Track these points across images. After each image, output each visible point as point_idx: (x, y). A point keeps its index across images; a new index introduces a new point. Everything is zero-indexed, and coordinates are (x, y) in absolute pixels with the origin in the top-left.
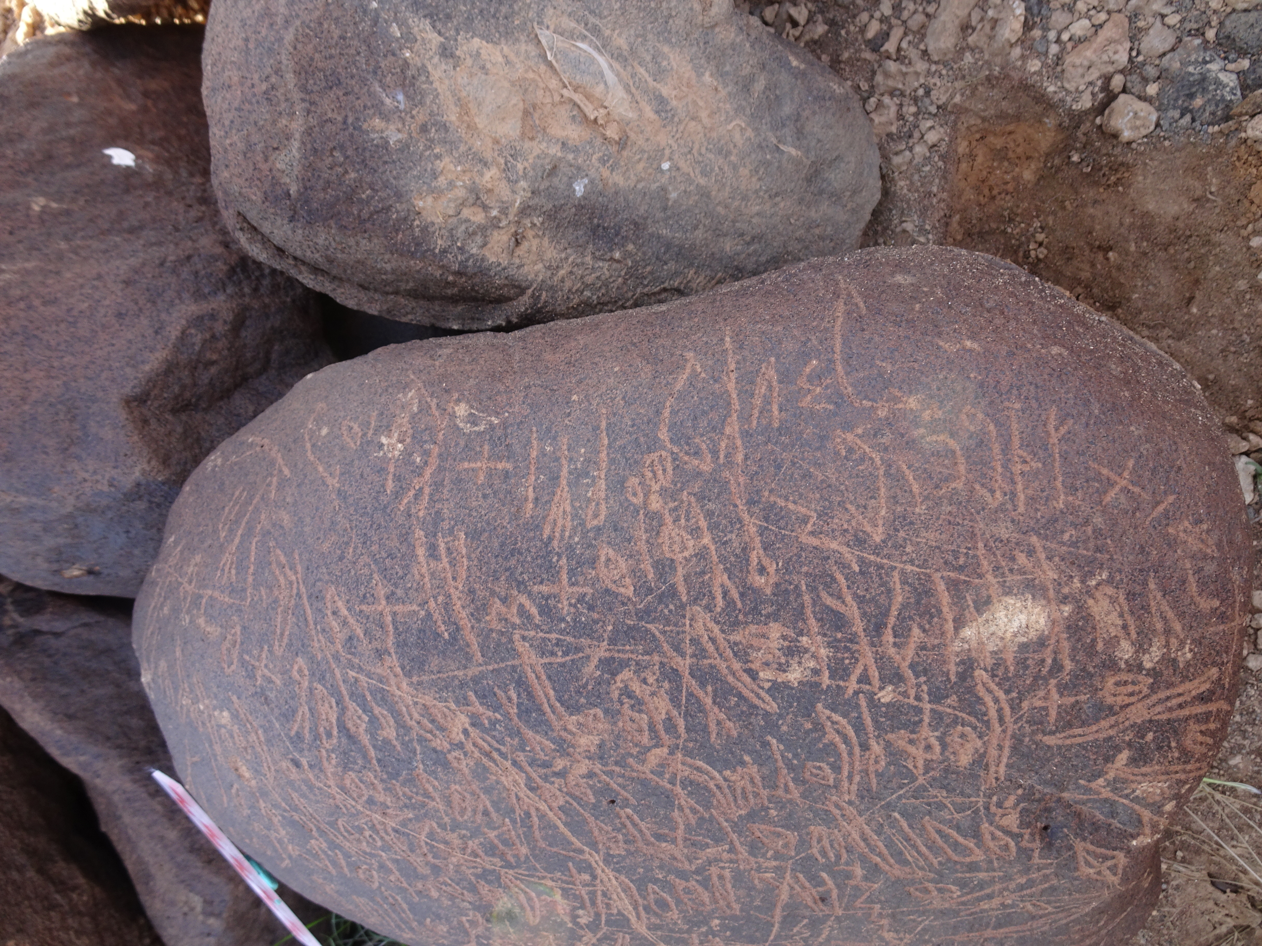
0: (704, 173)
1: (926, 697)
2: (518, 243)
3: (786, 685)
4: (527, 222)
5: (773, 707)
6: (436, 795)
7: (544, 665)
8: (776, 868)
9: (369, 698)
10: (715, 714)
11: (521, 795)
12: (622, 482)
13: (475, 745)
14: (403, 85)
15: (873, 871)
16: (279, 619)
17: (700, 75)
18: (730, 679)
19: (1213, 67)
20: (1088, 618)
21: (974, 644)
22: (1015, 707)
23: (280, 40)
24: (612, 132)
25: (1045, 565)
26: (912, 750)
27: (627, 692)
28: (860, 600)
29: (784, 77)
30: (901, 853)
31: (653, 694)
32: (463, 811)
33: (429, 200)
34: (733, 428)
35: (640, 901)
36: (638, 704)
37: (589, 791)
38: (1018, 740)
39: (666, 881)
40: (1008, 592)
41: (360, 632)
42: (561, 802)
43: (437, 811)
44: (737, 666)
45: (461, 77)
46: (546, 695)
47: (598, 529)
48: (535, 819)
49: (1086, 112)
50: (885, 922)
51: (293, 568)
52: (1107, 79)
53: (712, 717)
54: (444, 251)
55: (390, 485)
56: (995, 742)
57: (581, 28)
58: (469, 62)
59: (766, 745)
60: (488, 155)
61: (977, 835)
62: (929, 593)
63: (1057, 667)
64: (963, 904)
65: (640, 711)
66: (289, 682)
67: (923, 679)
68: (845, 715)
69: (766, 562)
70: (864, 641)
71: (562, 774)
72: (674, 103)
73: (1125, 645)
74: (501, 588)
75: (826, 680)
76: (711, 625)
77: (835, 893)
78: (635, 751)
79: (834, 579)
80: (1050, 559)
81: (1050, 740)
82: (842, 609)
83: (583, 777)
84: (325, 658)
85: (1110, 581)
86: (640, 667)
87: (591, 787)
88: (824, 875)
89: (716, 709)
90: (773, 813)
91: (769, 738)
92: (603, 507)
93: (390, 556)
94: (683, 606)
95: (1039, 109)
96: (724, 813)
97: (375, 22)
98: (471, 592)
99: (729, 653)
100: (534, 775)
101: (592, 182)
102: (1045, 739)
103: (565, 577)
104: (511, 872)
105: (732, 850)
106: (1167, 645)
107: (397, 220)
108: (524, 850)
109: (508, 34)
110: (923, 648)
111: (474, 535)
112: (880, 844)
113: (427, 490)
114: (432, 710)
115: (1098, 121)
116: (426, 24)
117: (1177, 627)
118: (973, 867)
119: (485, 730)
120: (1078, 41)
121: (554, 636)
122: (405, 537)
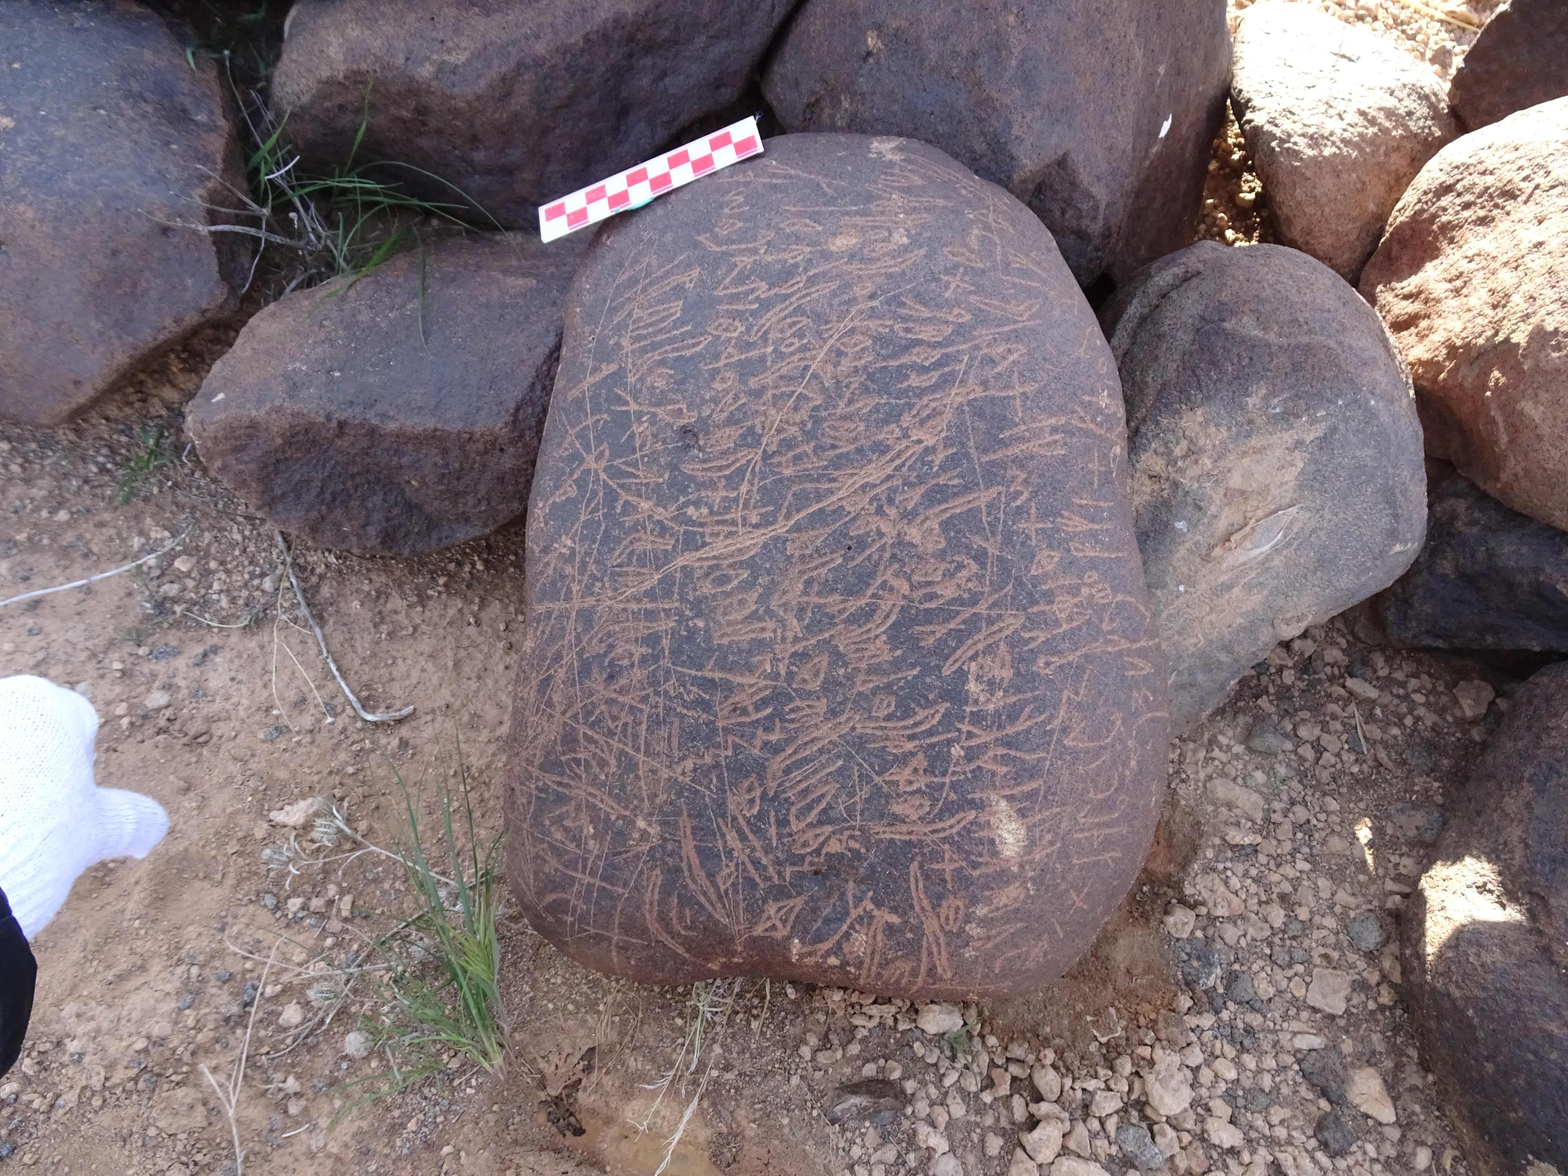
0: (1169, 616)
1: (955, 778)
2: (1151, 477)
3: (965, 681)
4: (1167, 486)
5: (947, 671)
6: (852, 408)
7: (979, 507)
8: (779, 674)
9: (946, 369)
10: (941, 631)
11: (855, 478)
12: (1094, 568)
13: (908, 447)
14: (1284, 413)
15: (776, 749)
16: (997, 303)
17: (1242, 615)
18: (970, 642)
19: (1218, 971)
20: (1008, 883)
21: (995, 809)
22: (945, 840)
23: (1330, 337)
24: (1217, 551)
25: (1044, 853)
26: (908, 771)
27: (960, 567)
28: (1028, 731)
29: (1225, 675)
30: (798, 769)
31: (959, 586)
32: (835, 429)
33: (1201, 419)
34: (1125, 644)
35: (727, 562)
36: (949, 575)
37: (861, 532)
38: (920, 844)
39: (754, 585)
40: (1029, 829)
41: (999, 369)
42: (847, 509)
43: (834, 407)
44: (980, 646)
45: (1278, 452)
46: (955, 507)
47: (1069, 551)
48: (827, 486)
49: (1181, 891)
50: (708, 760)
51: (1032, 317)
52: (1203, 904)
53: (937, 628)
54: (1157, 423)
55: (1087, 398)
56: (915, 828)
57: (1292, 535)
58: (1288, 458)
59: (913, 666)
60: (1221, 464)
61: (820, 823)
62: (1032, 776)
63: (975, 866)
64: (734, 819)
65: (944, 575)
66: (951, 305)
67: (969, 775)
68: (940, 722)
69: (1052, 667)
70: (999, 735)
71: (880, 511)
72: (1227, 596)
73: (986, 910)
74: (1034, 479)
75: (968, 709)
76: (1011, 629)
77: (748, 720)
78: (907, 569)
79: (1041, 713)
80: (1047, 855)
81: (914, 867)
82: (1022, 719)
83: (878, 528)
84: (975, 338)
85: (1028, 896)
86: (980, 577)
87: (868, 534)
88: (769, 711)
89: (944, 631)
90: (842, 671)
91: (918, 669)
92: (1081, 555)
93: (1050, 397)
94: (1025, 609)
95: (1180, 860)
96: (840, 634)
97: (1328, 401)
98: (1032, 458)
99: (990, 641)
100: (877, 490)
101: (1184, 534)
102: (916, 863)
103: (1040, 526)
104: (758, 457)
105: (796, 640)
106: (979, 939)
107: (1189, 394)
108: (788, 472)
109: (1301, 486)
110: (994, 774)
111: (1064, 460)
112: (808, 752)
113: (1084, 426)
114: (938, 418)
115: (1174, 901)
116: (1320, 434)
117: (989, 945)
118: (783, 822)
119: (921, 457)
120: (1226, 883)
121: (1002, 516)
122: (1061, 409)
